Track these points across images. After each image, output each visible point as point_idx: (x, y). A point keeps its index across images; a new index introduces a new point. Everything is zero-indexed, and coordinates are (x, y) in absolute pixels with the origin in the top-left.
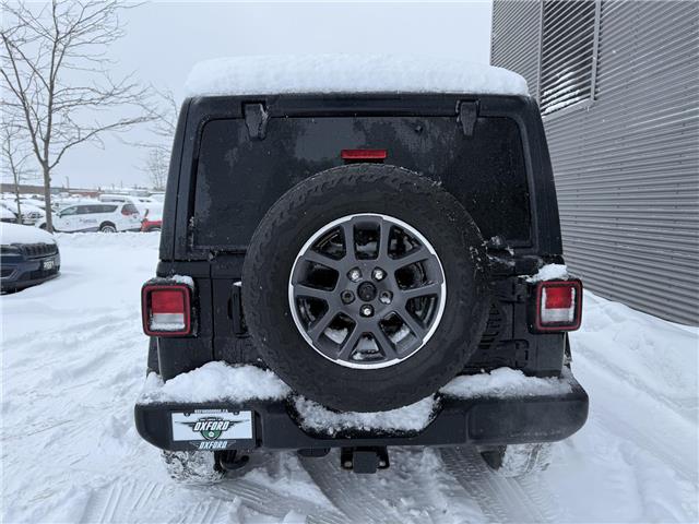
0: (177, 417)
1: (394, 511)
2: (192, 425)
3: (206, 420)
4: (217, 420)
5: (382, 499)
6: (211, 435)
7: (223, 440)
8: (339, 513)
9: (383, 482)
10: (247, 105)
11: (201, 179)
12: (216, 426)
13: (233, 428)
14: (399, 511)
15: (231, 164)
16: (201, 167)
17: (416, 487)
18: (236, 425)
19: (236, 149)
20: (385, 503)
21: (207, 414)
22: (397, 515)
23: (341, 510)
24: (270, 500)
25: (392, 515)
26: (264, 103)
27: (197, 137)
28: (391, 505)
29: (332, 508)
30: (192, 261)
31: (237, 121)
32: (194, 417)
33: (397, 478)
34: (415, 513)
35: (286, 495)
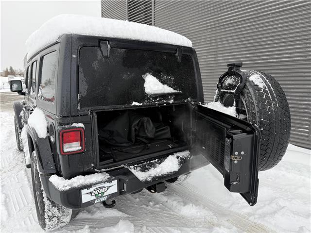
0: (84, 192)
1: (149, 208)
2: (91, 193)
3: (97, 189)
4: (102, 188)
5: (142, 205)
6: (100, 195)
7: (105, 196)
8: (130, 216)
9: (138, 199)
10: (101, 41)
11: (81, 75)
12: (102, 191)
13: (109, 189)
14: (151, 207)
15: (96, 68)
16: (81, 69)
17: (150, 197)
18: (110, 188)
19: (97, 61)
20: (144, 206)
21: (98, 186)
22: (151, 209)
23: (130, 215)
24: (97, 223)
25: (150, 209)
26: (109, 41)
27: (77, 55)
28: (147, 206)
29: (126, 215)
30: (81, 115)
31: (96, 48)
32: (91, 190)
33: (141, 196)
34: (158, 206)
35: (103, 218)
